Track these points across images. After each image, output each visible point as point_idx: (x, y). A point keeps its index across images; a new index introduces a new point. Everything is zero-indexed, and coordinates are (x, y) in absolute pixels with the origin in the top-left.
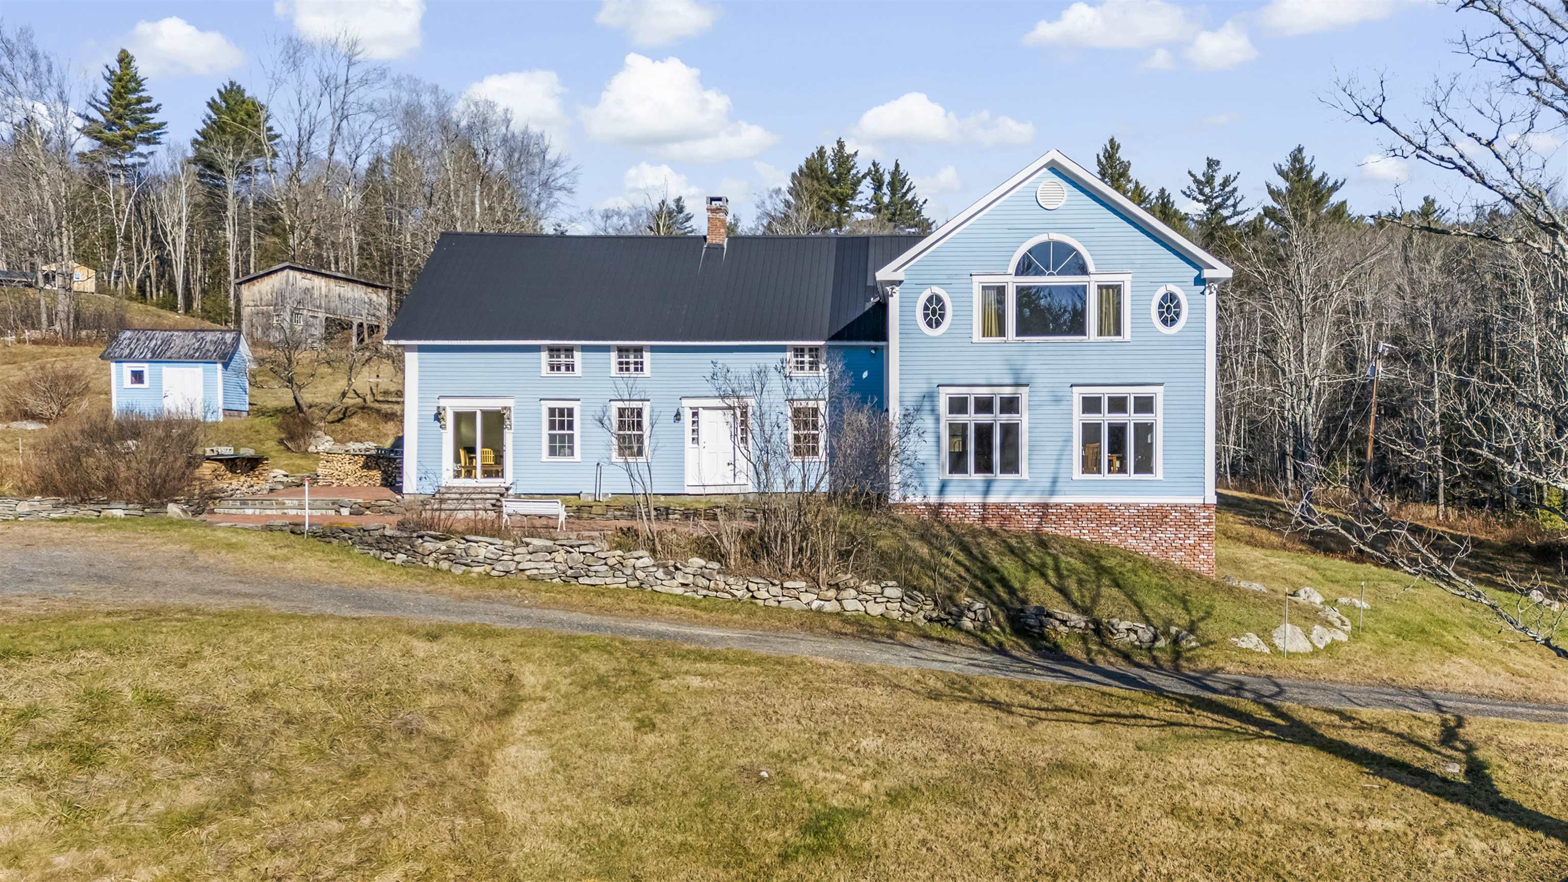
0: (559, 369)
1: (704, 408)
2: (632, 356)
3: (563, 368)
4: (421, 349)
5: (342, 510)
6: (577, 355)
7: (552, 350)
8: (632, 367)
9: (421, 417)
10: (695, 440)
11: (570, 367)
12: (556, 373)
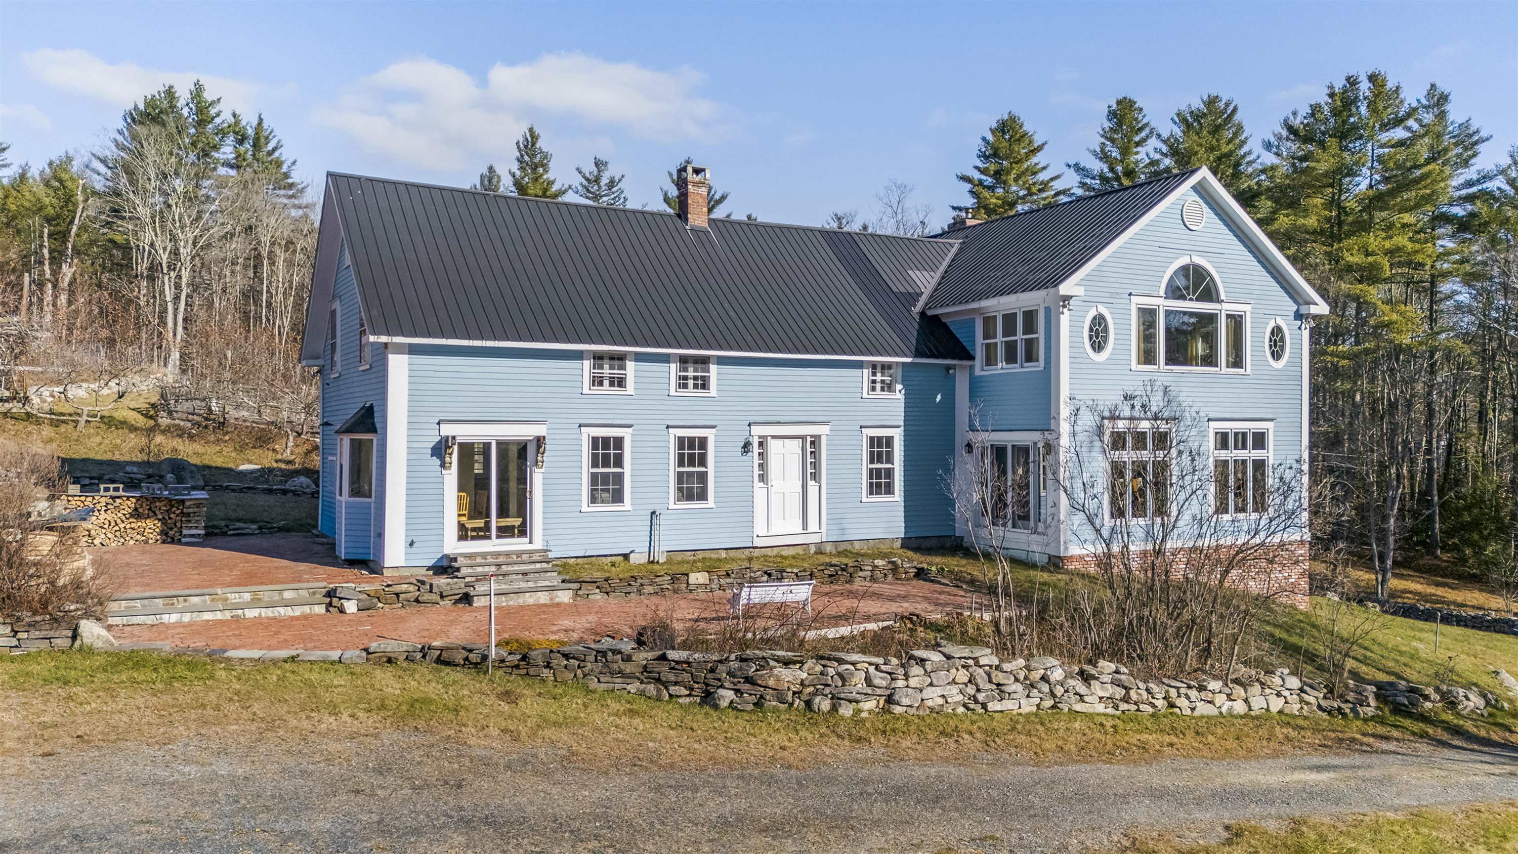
0: (601, 384)
1: (774, 437)
2: (691, 369)
3: (606, 383)
4: (413, 350)
5: (346, 604)
6: (631, 366)
7: (598, 358)
8: (691, 383)
9: (411, 451)
10: (763, 478)
11: (620, 382)
12: (597, 390)
